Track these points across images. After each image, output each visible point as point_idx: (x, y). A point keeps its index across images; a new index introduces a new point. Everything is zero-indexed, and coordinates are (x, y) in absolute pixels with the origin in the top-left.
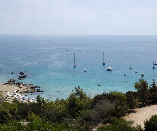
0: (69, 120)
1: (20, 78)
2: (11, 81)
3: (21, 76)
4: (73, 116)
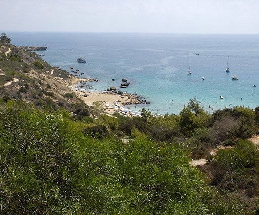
0: (180, 139)
1: (122, 86)
2: (111, 89)
3: (123, 83)
4: (186, 135)
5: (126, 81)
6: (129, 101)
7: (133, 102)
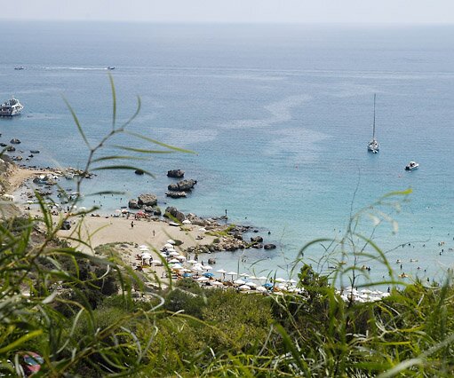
1: (175, 193)
2: (140, 203)
3: (174, 183)
5: (182, 176)
6: (208, 241)
7: (222, 243)
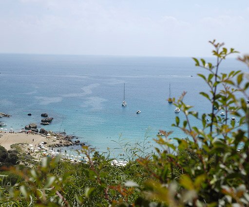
1: (44, 123)
2: (30, 127)
5: (47, 116)
6: (58, 142)
7: (63, 143)
